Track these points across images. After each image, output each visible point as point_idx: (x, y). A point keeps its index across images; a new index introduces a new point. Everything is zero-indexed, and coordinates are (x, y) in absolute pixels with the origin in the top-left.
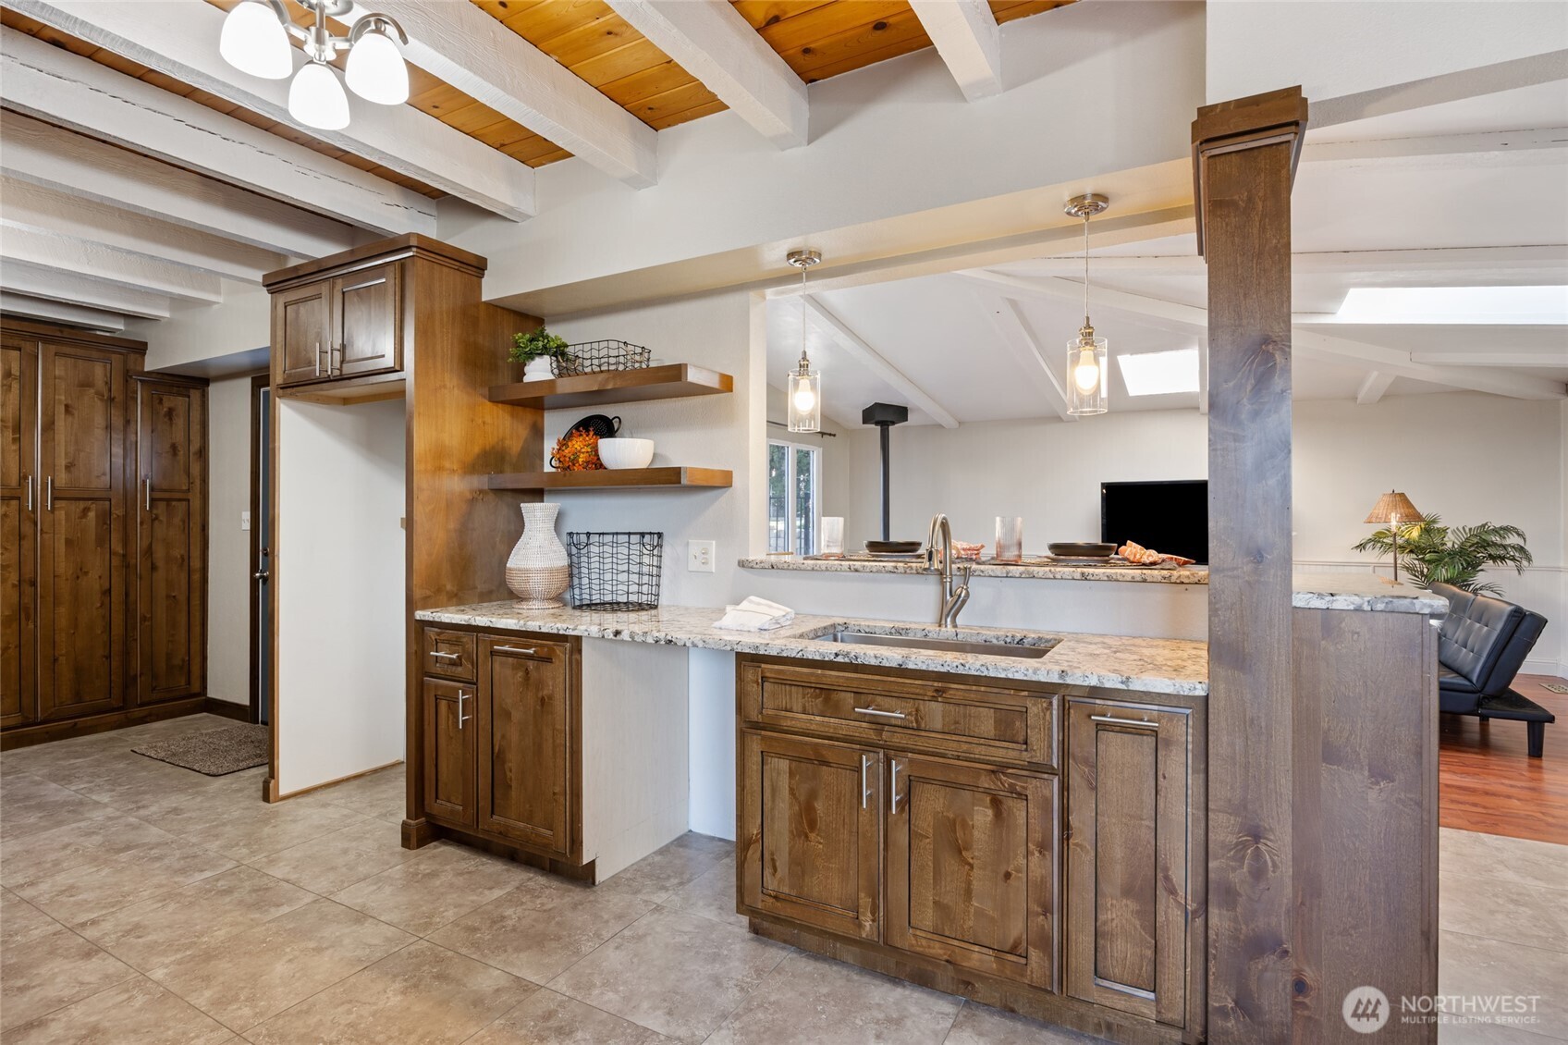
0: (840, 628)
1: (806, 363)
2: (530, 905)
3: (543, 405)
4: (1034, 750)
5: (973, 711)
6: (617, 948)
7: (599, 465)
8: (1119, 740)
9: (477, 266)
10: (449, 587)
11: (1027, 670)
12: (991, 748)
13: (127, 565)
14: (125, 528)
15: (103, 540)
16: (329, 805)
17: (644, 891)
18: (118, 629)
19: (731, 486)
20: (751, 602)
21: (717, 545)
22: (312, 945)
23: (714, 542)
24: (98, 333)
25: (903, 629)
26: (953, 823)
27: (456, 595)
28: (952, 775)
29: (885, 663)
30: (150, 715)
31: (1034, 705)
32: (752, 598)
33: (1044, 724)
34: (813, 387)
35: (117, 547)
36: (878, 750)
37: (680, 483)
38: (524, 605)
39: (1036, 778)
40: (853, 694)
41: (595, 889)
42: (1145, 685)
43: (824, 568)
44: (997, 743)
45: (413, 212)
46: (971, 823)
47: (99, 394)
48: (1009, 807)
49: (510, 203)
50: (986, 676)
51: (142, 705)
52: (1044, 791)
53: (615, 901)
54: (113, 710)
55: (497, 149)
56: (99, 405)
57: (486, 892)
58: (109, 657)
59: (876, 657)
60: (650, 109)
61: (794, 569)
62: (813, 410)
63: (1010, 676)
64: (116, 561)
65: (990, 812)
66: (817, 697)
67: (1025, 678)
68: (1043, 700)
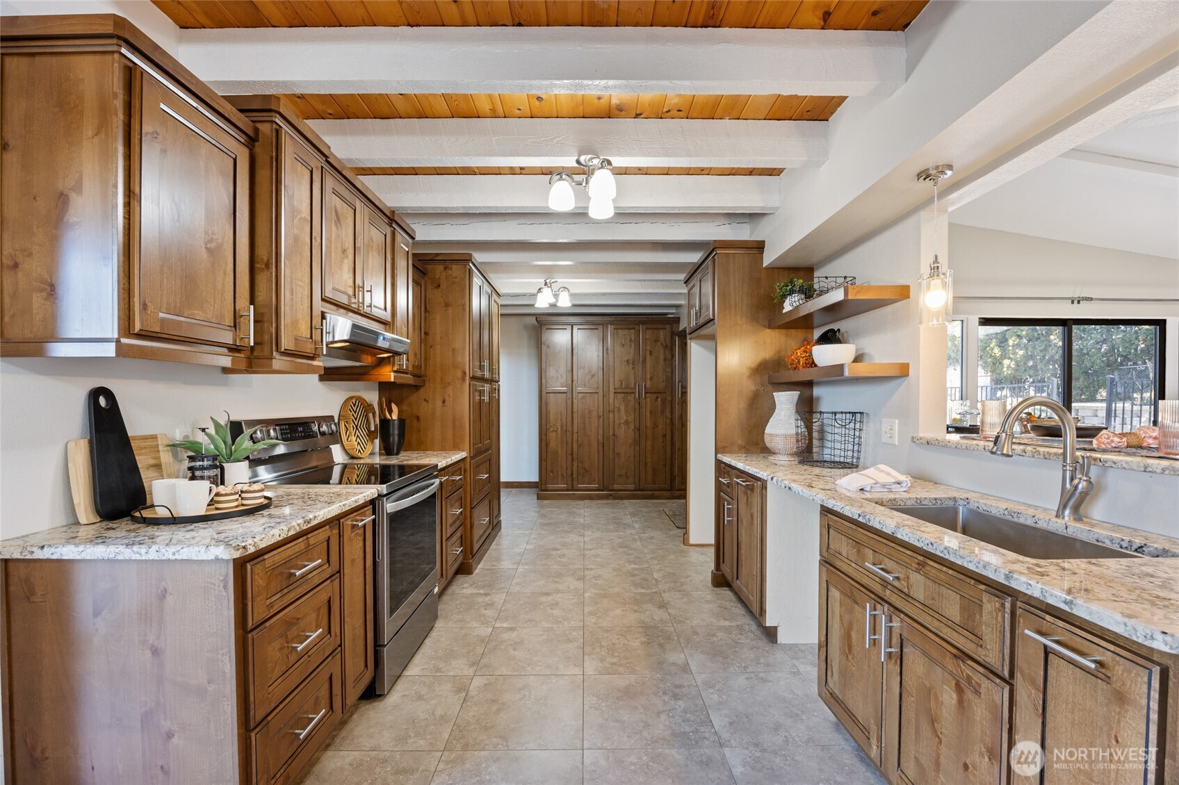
0: (962, 502)
1: (936, 265)
2: (733, 636)
3: (813, 325)
4: (988, 650)
5: (944, 592)
6: (748, 678)
7: (813, 364)
8: (1070, 672)
9: (760, 247)
10: (740, 442)
11: (979, 563)
12: (954, 633)
13: (672, 423)
14: (672, 406)
15: (663, 411)
16: (705, 554)
17: (801, 660)
18: (669, 454)
19: (908, 375)
20: (878, 469)
21: (899, 424)
22: (636, 608)
23: (897, 421)
24: (669, 316)
25: (1014, 512)
26: (929, 691)
27: (745, 447)
28: (927, 647)
29: (885, 530)
30: (681, 496)
31: (989, 601)
32: (882, 467)
33: (996, 625)
34: (944, 285)
35: (668, 415)
36: (884, 604)
37: (843, 375)
38: (772, 458)
39: (988, 679)
40: (872, 551)
41: (774, 645)
42: (1091, 613)
43: (964, 447)
44: (961, 630)
45: (735, 225)
46: (941, 699)
47: (661, 344)
48: (969, 700)
49: (761, 204)
50: (947, 559)
51: (678, 490)
52: (994, 696)
53: (779, 655)
54: (666, 490)
55: (750, 175)
56: (662, 349)
57: (722, 621)
58: (665, 466)
59: (879, 522)
60: (808, 111)
61: (942, 446)
62: (946, 305)
63: (965, 565)
64: (668, 421)
65: (954, 696)
66: (854, 547)
67: (977, 570)
68: (996, 599)
